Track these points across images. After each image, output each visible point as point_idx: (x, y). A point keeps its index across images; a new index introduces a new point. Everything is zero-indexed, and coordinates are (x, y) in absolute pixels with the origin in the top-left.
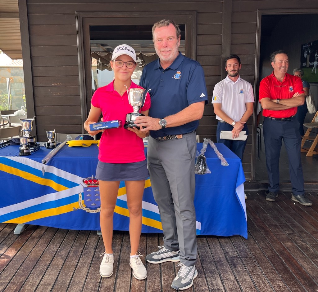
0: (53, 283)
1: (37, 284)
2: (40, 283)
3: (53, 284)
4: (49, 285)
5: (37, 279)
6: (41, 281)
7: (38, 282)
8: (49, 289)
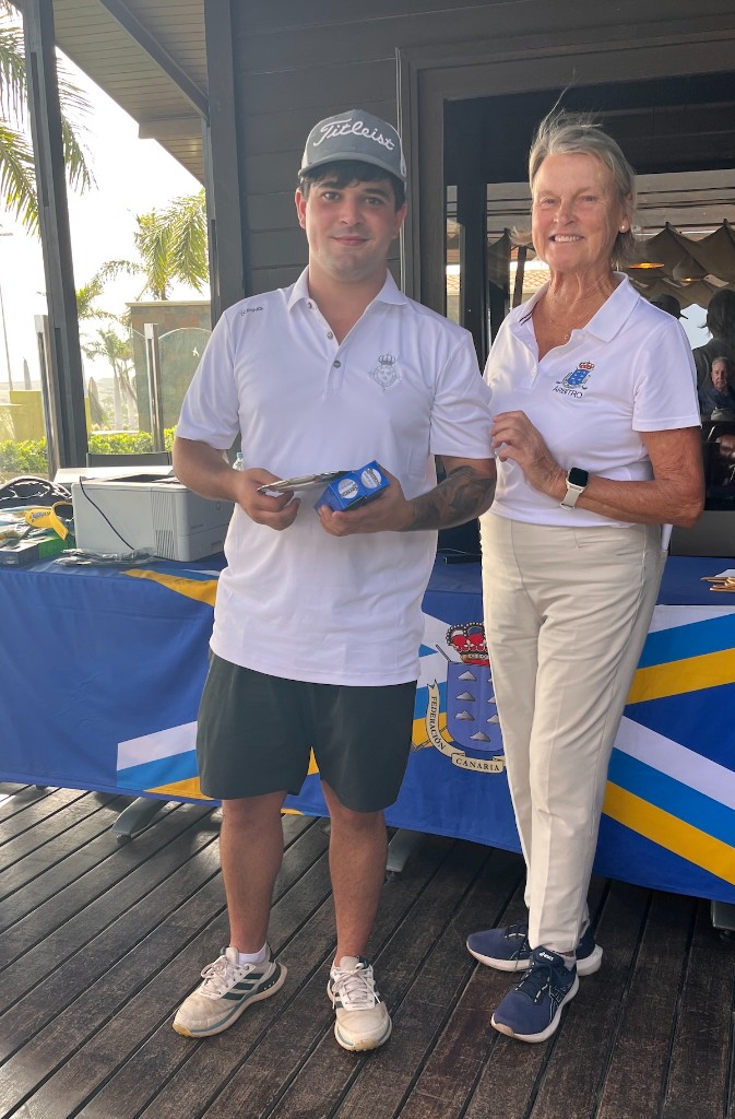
0: (124, 1057)
1: (72, 1047)
2: (82, 1044)
3: (121, 1058)
4: (105, 1060)
5: (79, 1029)
6: (90, 1037)
7: (80, 1039)
8: (99, 1076)
